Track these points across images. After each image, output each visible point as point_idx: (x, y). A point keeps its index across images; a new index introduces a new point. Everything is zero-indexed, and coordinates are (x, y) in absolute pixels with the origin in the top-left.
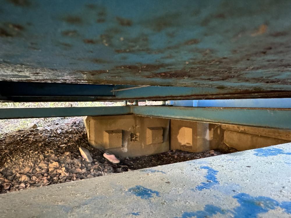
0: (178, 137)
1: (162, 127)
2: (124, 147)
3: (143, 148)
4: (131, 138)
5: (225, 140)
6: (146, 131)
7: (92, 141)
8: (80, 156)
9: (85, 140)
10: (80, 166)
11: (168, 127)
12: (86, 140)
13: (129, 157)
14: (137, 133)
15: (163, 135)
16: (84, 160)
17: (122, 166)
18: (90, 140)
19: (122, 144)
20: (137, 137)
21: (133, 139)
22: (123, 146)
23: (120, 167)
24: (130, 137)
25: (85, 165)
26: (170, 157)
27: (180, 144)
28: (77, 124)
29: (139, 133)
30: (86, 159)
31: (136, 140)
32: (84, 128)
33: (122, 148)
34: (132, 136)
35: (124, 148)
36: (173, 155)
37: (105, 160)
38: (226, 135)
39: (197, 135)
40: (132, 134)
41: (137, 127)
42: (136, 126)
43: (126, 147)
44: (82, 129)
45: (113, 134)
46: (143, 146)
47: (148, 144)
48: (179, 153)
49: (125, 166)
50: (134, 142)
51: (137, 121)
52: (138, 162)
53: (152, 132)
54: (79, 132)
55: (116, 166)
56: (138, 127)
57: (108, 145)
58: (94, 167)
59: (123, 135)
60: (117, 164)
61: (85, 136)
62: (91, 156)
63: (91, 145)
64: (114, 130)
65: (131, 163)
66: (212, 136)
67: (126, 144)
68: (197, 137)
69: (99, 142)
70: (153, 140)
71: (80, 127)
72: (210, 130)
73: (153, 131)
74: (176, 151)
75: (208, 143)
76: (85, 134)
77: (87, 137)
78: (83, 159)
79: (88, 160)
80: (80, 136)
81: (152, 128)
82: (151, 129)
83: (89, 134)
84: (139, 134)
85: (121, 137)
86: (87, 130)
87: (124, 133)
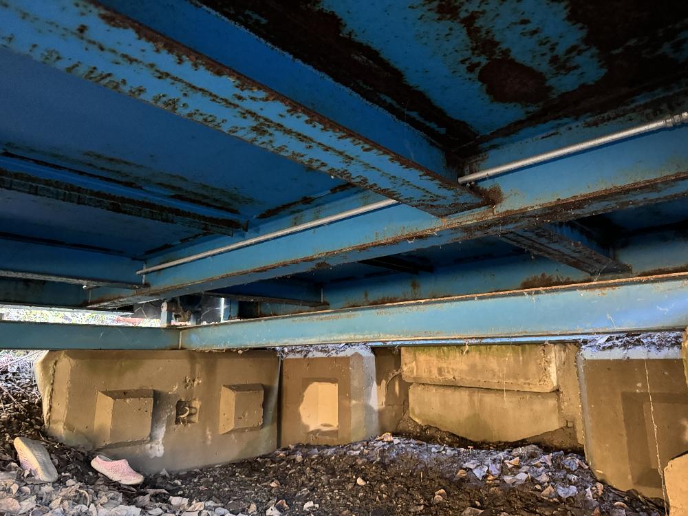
0: (301, 408)
1: (262, 385)
2: (156, 441)
3: (209, 442)
4: (178, 414)
5: (413, 409)
6: (220, 395)
7: (56, 422)
8: (14, 464)
9: (33, 421)
10: (14, 491)
11: (276, 385)
12: (37, 420)
13: (167, 471)
14: (195, 399)
15: (264, 405)
16: (30, 475)
17: (152, 491)
18: (49, 421)
19: (149, 432)
20: (193, 411)
21: (182, 416)
22: (152, 438)
23: (144, 494)
24: (174, 413)
25: (32, 490)
26: (284, 462)
27: (306, 427)
28: (10, 375)
29: (199, 400)
30: (35, 472)
31: (189, 422)
32: (32, 387)
33: (149, 445)
34: (180, 407)
35: (153, 445)
36: (292, 457)
37: (98, 477)
38: (414, 395)
39: (350, 398)
40: (180, 402)
41: (196, 383)
42: (194, 381)
43: (160, 440)
44: (26, 388)
45: (128, 401)
46: (210, 437)
47: (221, 432)
48: (305, 450)
49: (158, 491)
50: (185, 425)
51: (198, 367)
52: (196, 480)
53: (236, 396)
54: (15, 397)
55: (132, 491)
56: (198, 384)
57: (109, 434)
58: (62, 494)
59: (155, 406)
60: (135, 486)
61: (33, 410)
62: (54, 463)
63: (52, 437)
64: (130, 390)
65: (176, 485)
66: (384, 400)
67: (161, 432)
68: (350, 402)
69: (80, 427)
70: (238, 418)
71: (18, 384)
72: (379, 383)
73: (239, 393)
74: (296, 447)
75: (375, 417)
76: (34, 404)
77: (40, 412)
78: (27, 473)
79: (41, 476)
80: (17, 410)
81: (234, 386)
82: (233, 390)
83: (51, 401)
84: (200, 403)
85: (150, 410)
86: (42, 392)
87: (157, 397)
